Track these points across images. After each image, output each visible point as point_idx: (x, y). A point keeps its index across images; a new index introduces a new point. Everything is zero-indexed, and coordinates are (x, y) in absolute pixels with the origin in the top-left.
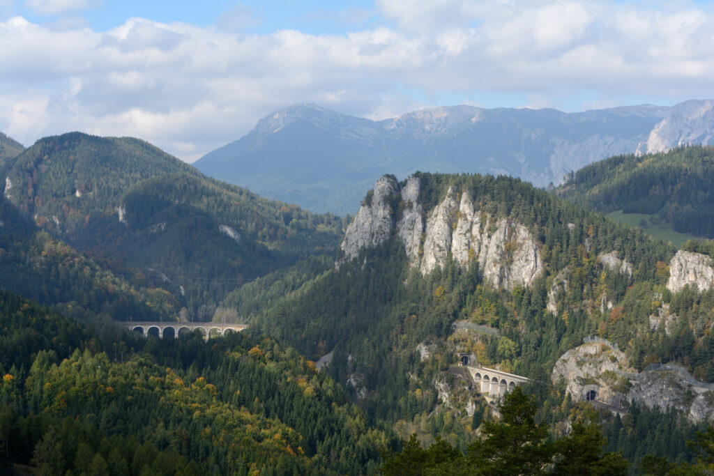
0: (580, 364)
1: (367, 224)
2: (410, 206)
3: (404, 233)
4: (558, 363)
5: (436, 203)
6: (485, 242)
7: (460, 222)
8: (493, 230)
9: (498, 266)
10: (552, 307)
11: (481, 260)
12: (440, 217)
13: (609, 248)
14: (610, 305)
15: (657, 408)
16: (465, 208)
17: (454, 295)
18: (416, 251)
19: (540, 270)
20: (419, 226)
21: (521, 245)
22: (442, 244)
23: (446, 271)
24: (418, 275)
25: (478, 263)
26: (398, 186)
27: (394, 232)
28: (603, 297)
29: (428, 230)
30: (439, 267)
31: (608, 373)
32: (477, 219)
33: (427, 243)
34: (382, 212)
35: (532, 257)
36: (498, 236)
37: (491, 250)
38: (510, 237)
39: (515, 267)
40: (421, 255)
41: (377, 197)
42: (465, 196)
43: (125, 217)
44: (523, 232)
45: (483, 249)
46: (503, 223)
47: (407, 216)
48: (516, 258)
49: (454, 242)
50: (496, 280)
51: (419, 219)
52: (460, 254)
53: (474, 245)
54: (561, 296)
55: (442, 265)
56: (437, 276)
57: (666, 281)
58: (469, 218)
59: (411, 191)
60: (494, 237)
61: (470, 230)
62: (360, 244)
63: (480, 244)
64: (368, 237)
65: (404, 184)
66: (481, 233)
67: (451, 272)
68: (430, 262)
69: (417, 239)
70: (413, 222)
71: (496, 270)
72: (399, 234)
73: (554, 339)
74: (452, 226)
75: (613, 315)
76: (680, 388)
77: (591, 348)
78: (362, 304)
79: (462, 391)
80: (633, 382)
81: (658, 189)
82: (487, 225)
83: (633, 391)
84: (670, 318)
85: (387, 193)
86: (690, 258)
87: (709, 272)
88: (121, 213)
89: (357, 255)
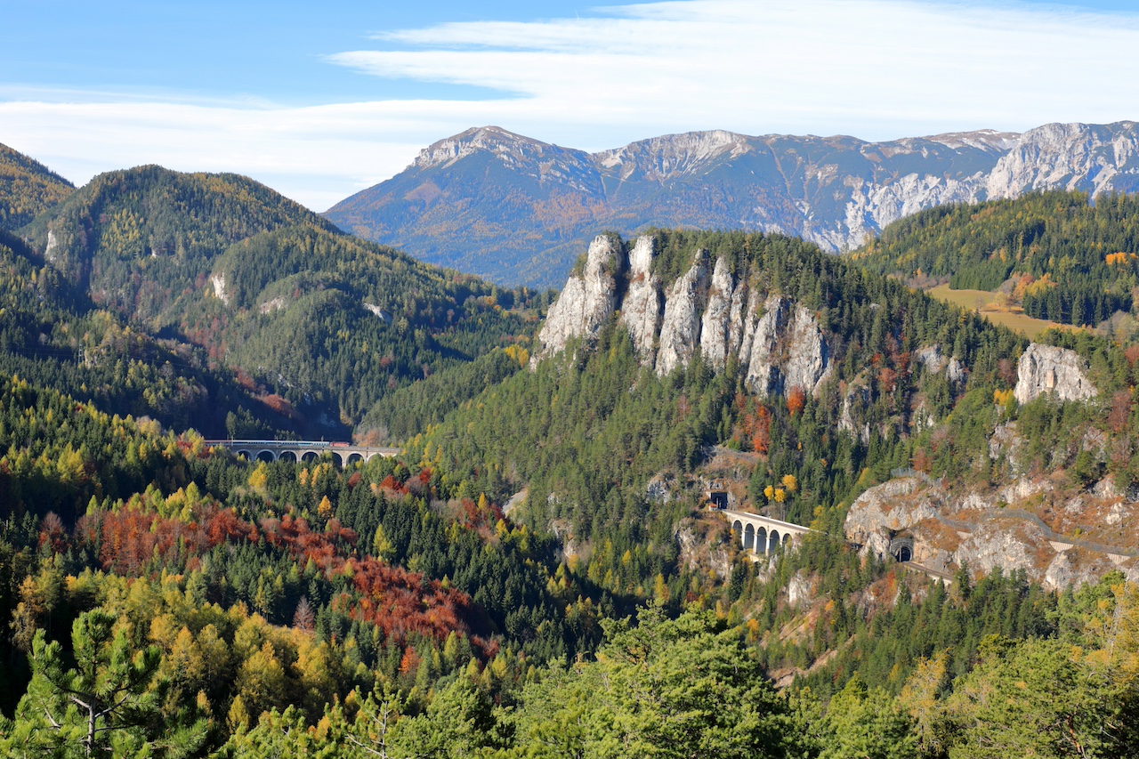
0: (885, 508)
1: (577, 304)
2: (642, 277)
3: (631, 316)
4: (854, 506)
5: (678, 273)
6: (749, 330)
7: (713, 301)
8: (760, 313)
9: (769, 365)
10: (845, 423)
11: (742, 355)
12: (684, 293)
13: (927, 338)
14: (931, 423)
15: (998, 570)
16: (720, 279)
17: (704, 405)
18: (648, 343)
19: (829, 371)
20: (655, 307)
21: (801, 335)
22: (687, 333)
23: (692, 375)
24: (650, 375)
25: (737, 360)
26: (623, 250)
27: (615, 313)
28: (921, 409)
29: (666, 313)
30: (682, 366)
31: (926, 521)
32: (737, 297)
33: (664, 331)
34: (600, 286)
35: (816, 353)
36: (770, 320)
37: (757, 341)
39: (793, 367)
40: (656, 350)
41: (593, 264)
42: (720, 264)
43: (225, 290)
44: (804, 316)
45: (747, 341)
46: (774, 303)
47: (636, 290)
48: (794, 353)
49: (704, 330)
50: (764, 385)
51: (653, 296)
52: (713, 348)
53: (734, 334)
54: (859, 408)
55: (685, 363)
56: (679, 381)
57: (1014, 386)
58: (726, 294)
59: (641, 257)
60: (762, 324)
61: (727, 313)
62: (567, 332)
63: (742, 333)
64: (579, 322)
65: (632, 244)
66: (744, 317)
67: (696, 376)
68: (669, 358)
69: (650, 326)
70: (645, 302)
71: (765, 370)
72: (624, 318)
73: (848, 471)
74: (699, 309)
75: (936, 436)
76: (1033, 543)
77: (903, 485)
78: (569, 421)
79: (715, 547)
80: (964, 535)
81: (1003, 253)
82: (752, 305)
83: (963, 547)
84: (1017, 441)
85: (605, 259)
86: (1048, 354)
87: (1075, 374)
88: (219, 285)
89: (562, 348)
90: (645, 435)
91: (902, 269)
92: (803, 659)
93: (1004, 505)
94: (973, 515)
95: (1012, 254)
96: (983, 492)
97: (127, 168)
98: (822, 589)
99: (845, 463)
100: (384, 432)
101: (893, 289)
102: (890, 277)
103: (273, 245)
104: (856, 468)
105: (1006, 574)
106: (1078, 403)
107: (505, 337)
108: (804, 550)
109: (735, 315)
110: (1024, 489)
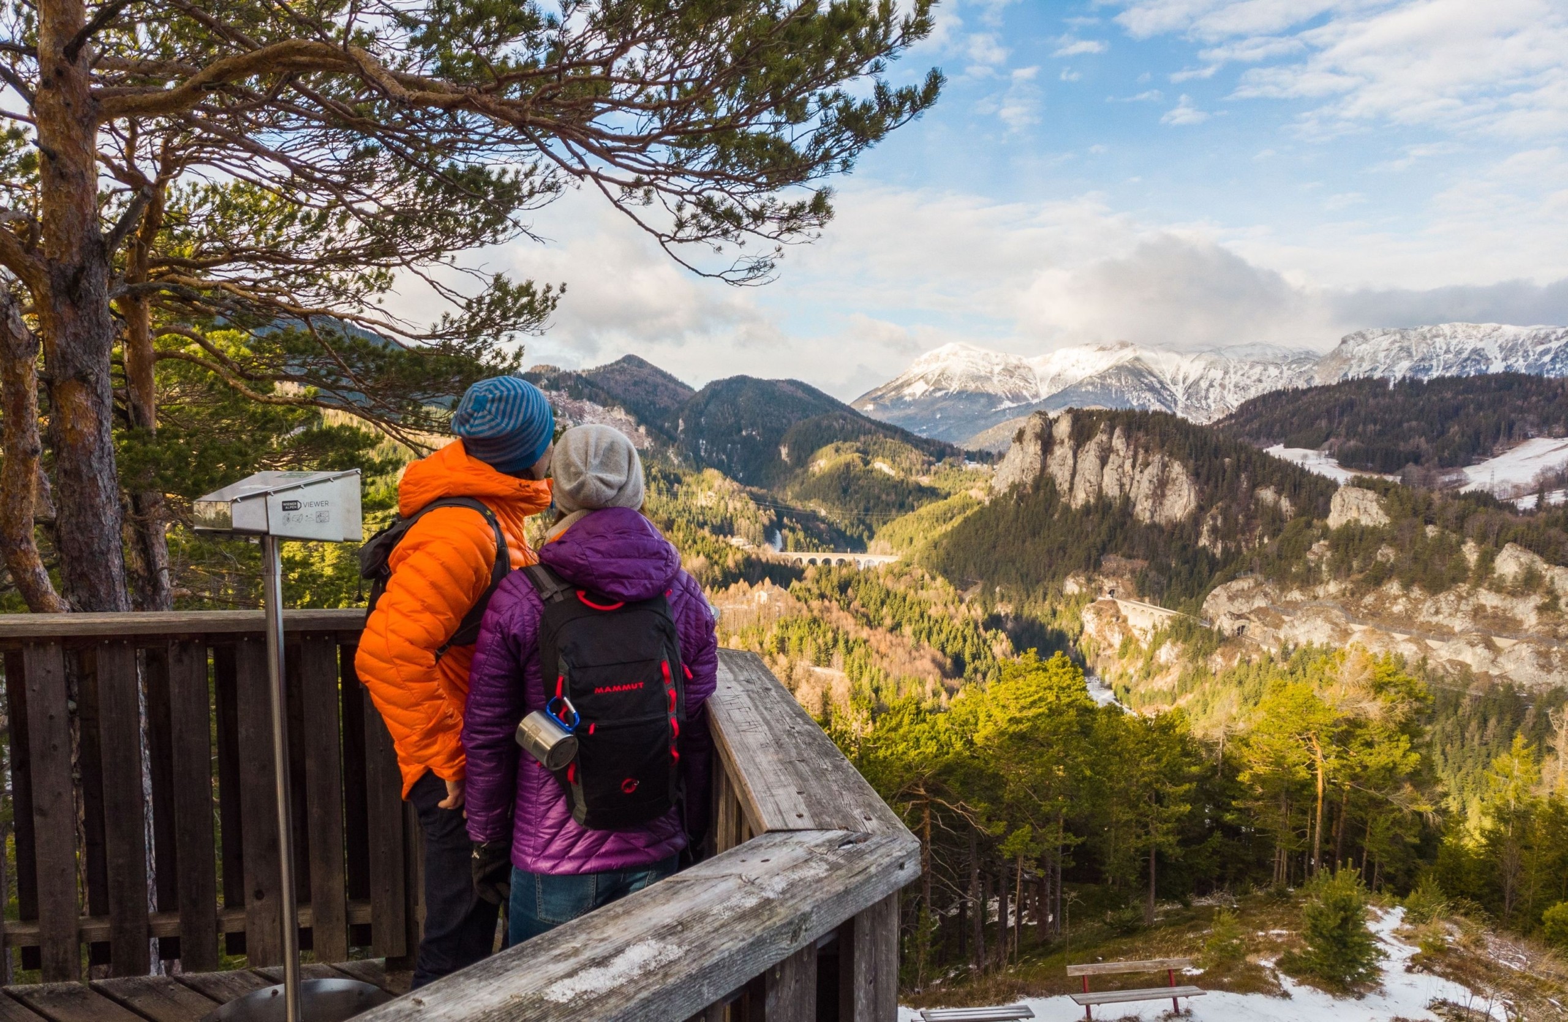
0: (1231, 599)
1: (1018, 461)
2: (1062, 442)
3: (1054, 468)
4: (1209, 598)
5: (1089, 438)
6: (1137, 477)
7: (1112, 457)
8: (1147, 464)
9: (1150, 501)
10: (1203, 541)
11: (1132, 495)
12: (1092, 453)
13: (1265, 483)
14: (1266, 540)
15: (1310, 643)
16: (1118, 443)
17: (1104, 528)
18: (1066, 486)
19: (1193, 505)
20: (1070, 462)
21: (1174, 480)
22: (1093, 479)
23: (1096, 506)
24: (1067, 507)
25: (1128, 498)
26: (1050, 425)
27: (1044, 467)
28: (1258, 531)
29: (1079, 467)
30: (1088, 502)
31: (1260, 609)
32: (1131, 453)
33: (1077, 478)
34: (1033, 448)
35: (1185, 493)
36: (1152, 471)
37: (1142, 486)
38: (1163, 472)
39: (1167, 503)
40: (1071, 489)
41: (1029, 435)
42: (1117, 432)
43: (788, 455)
44: (1177, 468)
45: (1135, 483)
46: (1156, 459)
47: (1058, 451)
48: (1168, 493)
49: (1106, 478)
50: (1148, 514)
51: (1070, 454)
52: (1111, 489)
53: (1126, 481)
54: (1214, 530)
55: (1092, 500)
56: (1087, 509)
57: (1327, 516)
58: (1122, 453)
59: (1063, 429)
60: (1146, 472)
61: (1121, 466)
62: (1010, 480)
63: (1133, 479)
64: (1018, 472)
65: (1056, 421)
66: (1133, 467)
67: (1101, 506)
68: (1080, 498)
69: (1067, 475)
70: (1064, 459)
71: (1148, 504)
72: (1050, 470)
73: (1206, 573)
74: (1104, 462)
75: (1268, 550)
76: (1336, 624)
77: (1244, 584)
78: (1011, 538)
79: (1109, 623)
80: (1286, 618)
81: (1324, 423)
82: (1140, 461)
83: (1286, 627)
84: (1329, 554)
85: (1038, 430)
86: (1354, 494)
87: (1374, 508)
88: (784, 451)
89: (1007, 490)
90: (1063, 548)
91: (1250, 435)
92: (1169, 698)
93: (1316, 598)
94: (1294, 606)
95: (1330, 421)
96: (1301, 589)
97: (727, 377)
98: (1183, 653)
99: (1205, 568)
100: (888, 546)
101: (1240, 449)
102: (1240, 440)
103: (818, 426)
104: (1212, 571)
105: (1316, 645)
106: (1375, 527)
107: (968, 484)
108: (1172, 627)
109: (1128, 464)
110: (1333, 587)
